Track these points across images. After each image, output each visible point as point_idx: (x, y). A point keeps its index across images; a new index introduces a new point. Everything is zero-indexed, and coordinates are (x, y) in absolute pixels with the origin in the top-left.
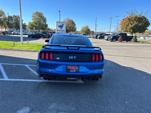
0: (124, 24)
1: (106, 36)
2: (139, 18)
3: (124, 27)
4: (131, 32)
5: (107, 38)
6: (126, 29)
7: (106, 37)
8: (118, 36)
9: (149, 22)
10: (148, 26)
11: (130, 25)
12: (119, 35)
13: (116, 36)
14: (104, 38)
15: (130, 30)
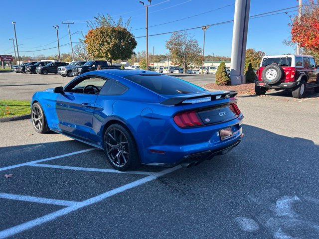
0: (94, 41)
1: (62, 68)
2: (119, 32)
3: (95, 47)
4: (109, 58)
5: (65, 71)
6: (99, 51)
7: (63, 70)
8: (91, 66)
9: (134, 39)
10: (134, 47)
11: (105, 44)
12: (94, 66)
13: (89, 67)
14: (58, 71)
15: (107, 54)
